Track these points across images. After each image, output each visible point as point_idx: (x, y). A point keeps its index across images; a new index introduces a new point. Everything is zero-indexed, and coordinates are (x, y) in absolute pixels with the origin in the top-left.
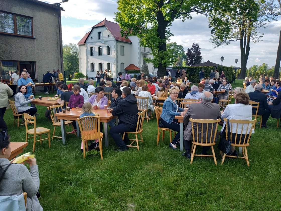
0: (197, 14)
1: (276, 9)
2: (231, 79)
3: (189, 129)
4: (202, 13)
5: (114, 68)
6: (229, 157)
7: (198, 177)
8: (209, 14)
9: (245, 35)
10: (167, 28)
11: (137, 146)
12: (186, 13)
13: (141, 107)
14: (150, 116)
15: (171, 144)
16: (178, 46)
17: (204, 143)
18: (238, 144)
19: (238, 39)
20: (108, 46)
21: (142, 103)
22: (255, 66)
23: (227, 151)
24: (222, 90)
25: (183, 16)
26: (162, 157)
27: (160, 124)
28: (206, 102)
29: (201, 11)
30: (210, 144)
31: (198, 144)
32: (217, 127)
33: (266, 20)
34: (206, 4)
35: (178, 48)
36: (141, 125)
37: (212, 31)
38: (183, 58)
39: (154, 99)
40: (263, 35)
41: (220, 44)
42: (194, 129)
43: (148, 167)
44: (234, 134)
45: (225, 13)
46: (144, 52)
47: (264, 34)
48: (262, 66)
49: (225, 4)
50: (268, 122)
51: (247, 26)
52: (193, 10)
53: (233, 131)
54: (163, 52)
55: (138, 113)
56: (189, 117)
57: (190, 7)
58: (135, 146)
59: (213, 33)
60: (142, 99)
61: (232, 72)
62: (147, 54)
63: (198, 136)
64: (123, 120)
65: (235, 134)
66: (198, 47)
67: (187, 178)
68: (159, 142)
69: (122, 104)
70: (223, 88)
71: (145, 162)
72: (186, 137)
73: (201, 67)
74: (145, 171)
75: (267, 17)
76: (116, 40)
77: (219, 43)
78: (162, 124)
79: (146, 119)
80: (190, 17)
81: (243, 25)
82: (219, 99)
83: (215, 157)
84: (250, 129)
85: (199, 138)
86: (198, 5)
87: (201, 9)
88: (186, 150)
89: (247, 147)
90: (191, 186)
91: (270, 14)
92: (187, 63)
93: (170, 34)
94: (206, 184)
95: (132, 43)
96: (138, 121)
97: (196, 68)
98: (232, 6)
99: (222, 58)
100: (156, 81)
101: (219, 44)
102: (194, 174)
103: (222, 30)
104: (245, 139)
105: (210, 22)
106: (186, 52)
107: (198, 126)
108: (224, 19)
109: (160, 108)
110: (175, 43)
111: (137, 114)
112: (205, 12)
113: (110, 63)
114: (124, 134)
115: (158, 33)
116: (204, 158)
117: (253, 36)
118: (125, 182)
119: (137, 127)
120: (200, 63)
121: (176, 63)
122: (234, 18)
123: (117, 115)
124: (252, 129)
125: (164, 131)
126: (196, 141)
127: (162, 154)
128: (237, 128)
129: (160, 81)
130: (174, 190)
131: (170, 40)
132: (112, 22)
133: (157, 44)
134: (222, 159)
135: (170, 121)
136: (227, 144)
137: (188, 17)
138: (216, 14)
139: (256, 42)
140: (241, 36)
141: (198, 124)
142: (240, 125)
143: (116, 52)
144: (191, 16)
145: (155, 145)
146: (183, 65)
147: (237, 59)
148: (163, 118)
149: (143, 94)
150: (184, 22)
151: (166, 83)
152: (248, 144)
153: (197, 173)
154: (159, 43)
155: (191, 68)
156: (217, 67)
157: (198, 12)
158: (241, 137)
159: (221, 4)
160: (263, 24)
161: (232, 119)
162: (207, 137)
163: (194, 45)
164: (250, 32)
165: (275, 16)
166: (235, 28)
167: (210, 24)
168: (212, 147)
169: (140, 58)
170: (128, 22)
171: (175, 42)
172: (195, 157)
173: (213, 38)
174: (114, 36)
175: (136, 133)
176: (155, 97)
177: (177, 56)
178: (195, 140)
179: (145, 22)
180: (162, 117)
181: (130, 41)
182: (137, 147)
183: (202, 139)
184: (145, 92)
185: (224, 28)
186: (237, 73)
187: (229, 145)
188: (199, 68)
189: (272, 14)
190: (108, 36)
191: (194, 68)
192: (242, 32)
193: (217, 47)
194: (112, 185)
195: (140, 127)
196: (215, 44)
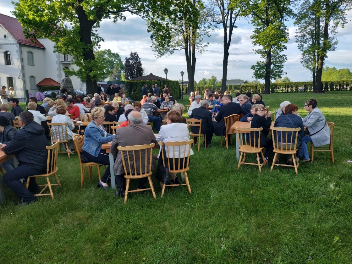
0: (132, 14)
1: (218, 17)
2: (178, 95)
3: (119, 160)
4: (138, 14)
5: (19, 84)
6: (169, 187)
7: (133, 219)
8: (146, 15)
9: (190, 43)
10: (94, 29)
11: (50, 193)
12: (118, 12)
13: (57, 137)
14: (73, 149)
15: (100, 182)
16: (114, 54)
17: (138, 174)
18: (177, 170)
19: (183, 48)
20: (7, 52)
21: (58, 132)
22: (204, 80)
23: (164, 180)
24: (165, 108)
25: (114, 16)
26: (87, 202)
27: (84, 158)
28: (135, 124)
29: (135, 11)
30: (146, 175)
31: (131, 177)
32: (151, 153)
33: (209, 27)
34: (141, 2)
35: (113, 57)
36: (55, 163)
37: (152, 37)
38: (121, 70)
39: (76, 124)
40: (208, 45)
41: (163, 53)
42: (125, 159)
43: (66, 220)
44: (171, 159)
45: (164, 16)
46: (65, 61)
47: (208, 43)
48: (211, 79)
49: (163, 5)
50: (213, 141)
51: (190, 33)
52: (126, 9)
53: (170, 155)
54: (90, 61)
55: (47, 147)
56: (117, 145)
57: (122, 5)
58: (47, 194)
59: (153, 39)
60: (58, 126)
61: (179, 87)
62: (70, 64)
63: (130, 168)
64: (23, 159)
65: (173, 158)
66: (138, 56)
67: (119, 223)
68: (84, 182)
69: (20, 137)
70: (166, 106)
71: (62, 213)
72: (117, 171)
73: (143, 81)
74: (60, 226)
75: (210, 25)
76: (18, 43)
77: (162, 51)
78: (85, 158)
79: (67, 153)
80: (123, 18)
81: (186, 32)
82: (162, 119)
83: (153, 190)
84: (188, 150)
85: (132, 170)
86: (131, 3)
87: (136, 8)
88: (120, 187)
89: (187, 171)
90: (124, 232)
91: (213, 21)
92: (126, 77)
93: (99, 39)
94: (141, 225)
95: (45, 49)
96: (49, 158)
97: (136, 83)
98: (171, 9)
99: (166, 70)
100: (81, 101)
101: (161, 53)
102: (127, 216)
103: (162, 36)
104: (184, 163)
105: (148, 26)
106: (124, 62)
107: (129, 155)
108: (164, 23)
109: (81, 137)
110: (109, 51)
111: (46, 149)
112: (141, 12)
113: (12, 76)
114: (28, 180)
115: (81, 37)
116: (141, 193)
117: (198, 45)
118: (28, 249)
119: (48, 167)
120: (142, 76)
121: (113, 76)
122: (175, 23)
123: (13, 154)
124: (189, 151)
125: (90, 167)
126: (129, 174)
127: (87, 198)
128: (174, 151)
129: (87, 99)
130: (101, 242)
131: (100, 47)
132: (9, 17)
133: (81, 50)
134: (162, 190)
135: (96, 153)
136: (164, 172)
137: (120, 17)
138: (154, 16)
139: (202, 52)
140: (185, 45)
141: (128, 152)
142: (177, 148)
143: (20, 61)
144: (124, 16)
145: (78, 187)
146: (122, 78)
147: (182, 71)
148: (86, 151)
149: (59, 119)
150: (115, 23)
151: (97, 102)
152: (188, 169)
153: (131, 214)
154: (84, 49)
155: (130, 82)
156: (161, 81)
157: (132, 13)
158: (179, 162)
159: (158, 5)
160: (207, 32)
161: (167, 142)
162: (141, 167)
163: (132, 54)
164: (194, 41)
165: (218, 23)
166: (178, 34)
167: (148, 28)
168: (149, 178)
169: (59, 70)
170: (34, 19)
171: (109, 49)
172: (129, 194)
173: (154, 46)
174: (15, 37)
175: (47, 175)
176: (78, 122)
177: (114, 67)
178: (127, 173)
179: (61, 20)
180: (84, 148)
181: (43, 46)
182: (50, 195)
183: (135, 170)
184: (61, 116)
185: (164, 34)
186: (185, 88)
187: (167, 173)
188: (140, 82)
189: (215, 21)
190: (5, 36)
191: (134, 83)
192: (186, 40)
193: (160, 57)
194: (6, 257)
195: (52, 166)
196: (157, 53)
